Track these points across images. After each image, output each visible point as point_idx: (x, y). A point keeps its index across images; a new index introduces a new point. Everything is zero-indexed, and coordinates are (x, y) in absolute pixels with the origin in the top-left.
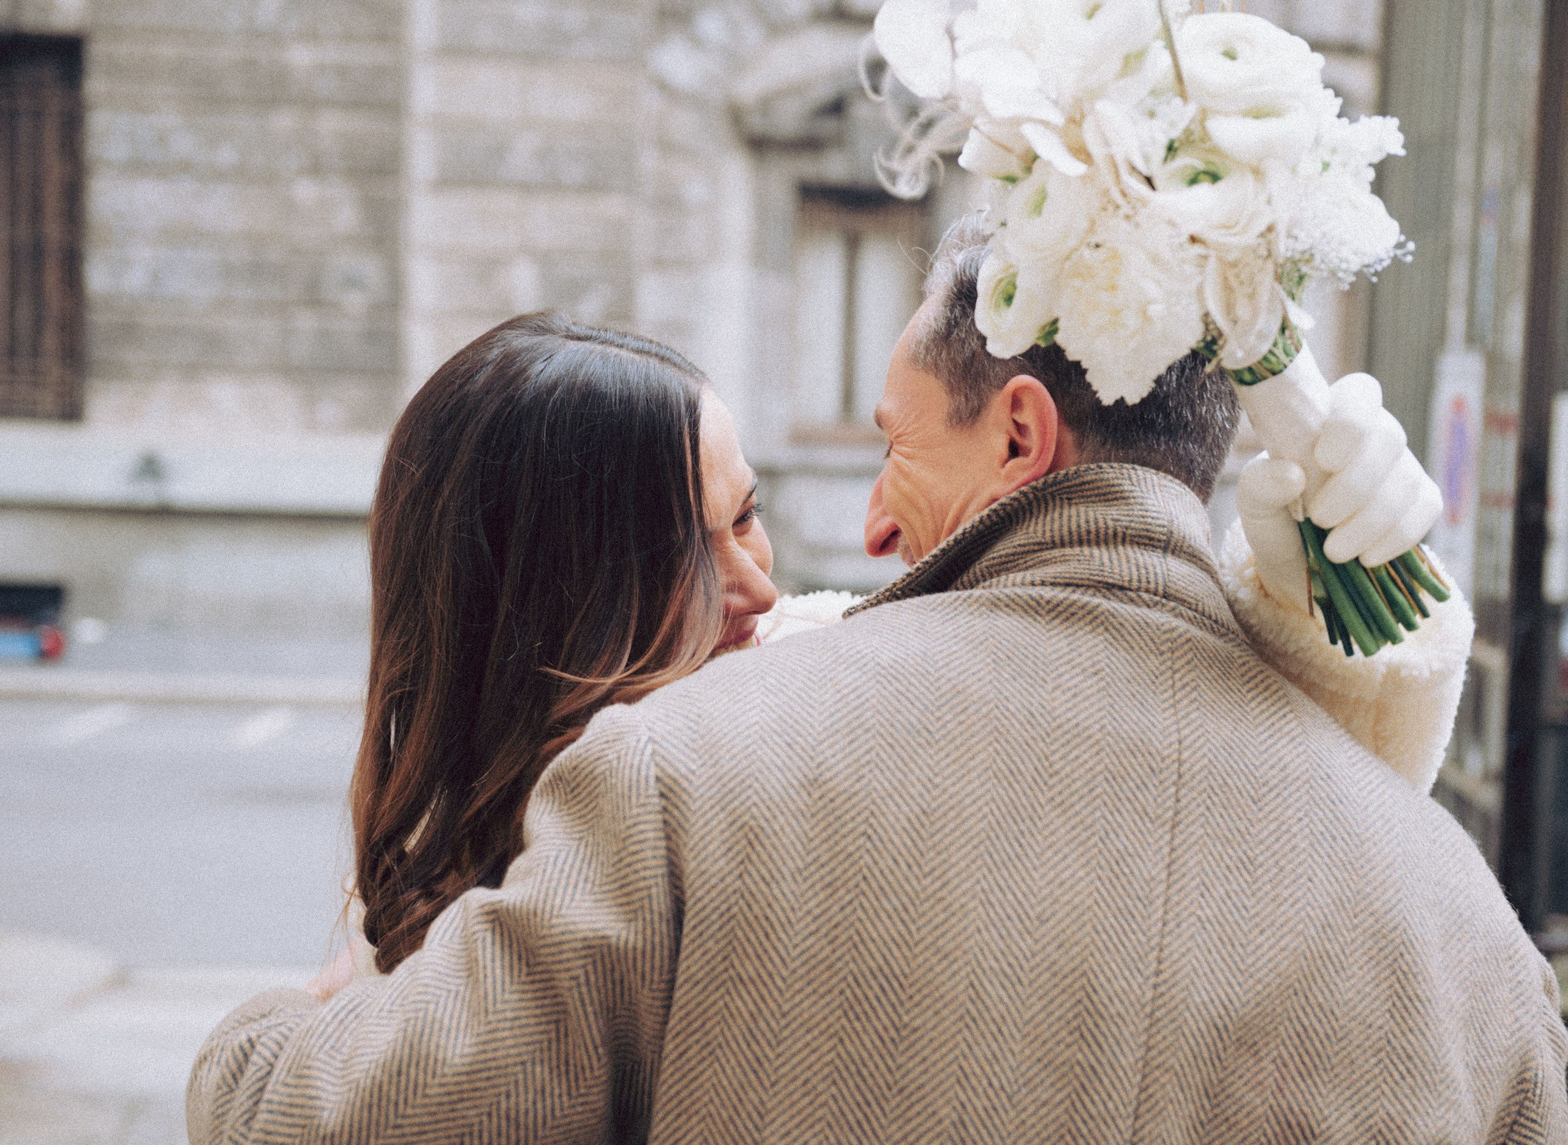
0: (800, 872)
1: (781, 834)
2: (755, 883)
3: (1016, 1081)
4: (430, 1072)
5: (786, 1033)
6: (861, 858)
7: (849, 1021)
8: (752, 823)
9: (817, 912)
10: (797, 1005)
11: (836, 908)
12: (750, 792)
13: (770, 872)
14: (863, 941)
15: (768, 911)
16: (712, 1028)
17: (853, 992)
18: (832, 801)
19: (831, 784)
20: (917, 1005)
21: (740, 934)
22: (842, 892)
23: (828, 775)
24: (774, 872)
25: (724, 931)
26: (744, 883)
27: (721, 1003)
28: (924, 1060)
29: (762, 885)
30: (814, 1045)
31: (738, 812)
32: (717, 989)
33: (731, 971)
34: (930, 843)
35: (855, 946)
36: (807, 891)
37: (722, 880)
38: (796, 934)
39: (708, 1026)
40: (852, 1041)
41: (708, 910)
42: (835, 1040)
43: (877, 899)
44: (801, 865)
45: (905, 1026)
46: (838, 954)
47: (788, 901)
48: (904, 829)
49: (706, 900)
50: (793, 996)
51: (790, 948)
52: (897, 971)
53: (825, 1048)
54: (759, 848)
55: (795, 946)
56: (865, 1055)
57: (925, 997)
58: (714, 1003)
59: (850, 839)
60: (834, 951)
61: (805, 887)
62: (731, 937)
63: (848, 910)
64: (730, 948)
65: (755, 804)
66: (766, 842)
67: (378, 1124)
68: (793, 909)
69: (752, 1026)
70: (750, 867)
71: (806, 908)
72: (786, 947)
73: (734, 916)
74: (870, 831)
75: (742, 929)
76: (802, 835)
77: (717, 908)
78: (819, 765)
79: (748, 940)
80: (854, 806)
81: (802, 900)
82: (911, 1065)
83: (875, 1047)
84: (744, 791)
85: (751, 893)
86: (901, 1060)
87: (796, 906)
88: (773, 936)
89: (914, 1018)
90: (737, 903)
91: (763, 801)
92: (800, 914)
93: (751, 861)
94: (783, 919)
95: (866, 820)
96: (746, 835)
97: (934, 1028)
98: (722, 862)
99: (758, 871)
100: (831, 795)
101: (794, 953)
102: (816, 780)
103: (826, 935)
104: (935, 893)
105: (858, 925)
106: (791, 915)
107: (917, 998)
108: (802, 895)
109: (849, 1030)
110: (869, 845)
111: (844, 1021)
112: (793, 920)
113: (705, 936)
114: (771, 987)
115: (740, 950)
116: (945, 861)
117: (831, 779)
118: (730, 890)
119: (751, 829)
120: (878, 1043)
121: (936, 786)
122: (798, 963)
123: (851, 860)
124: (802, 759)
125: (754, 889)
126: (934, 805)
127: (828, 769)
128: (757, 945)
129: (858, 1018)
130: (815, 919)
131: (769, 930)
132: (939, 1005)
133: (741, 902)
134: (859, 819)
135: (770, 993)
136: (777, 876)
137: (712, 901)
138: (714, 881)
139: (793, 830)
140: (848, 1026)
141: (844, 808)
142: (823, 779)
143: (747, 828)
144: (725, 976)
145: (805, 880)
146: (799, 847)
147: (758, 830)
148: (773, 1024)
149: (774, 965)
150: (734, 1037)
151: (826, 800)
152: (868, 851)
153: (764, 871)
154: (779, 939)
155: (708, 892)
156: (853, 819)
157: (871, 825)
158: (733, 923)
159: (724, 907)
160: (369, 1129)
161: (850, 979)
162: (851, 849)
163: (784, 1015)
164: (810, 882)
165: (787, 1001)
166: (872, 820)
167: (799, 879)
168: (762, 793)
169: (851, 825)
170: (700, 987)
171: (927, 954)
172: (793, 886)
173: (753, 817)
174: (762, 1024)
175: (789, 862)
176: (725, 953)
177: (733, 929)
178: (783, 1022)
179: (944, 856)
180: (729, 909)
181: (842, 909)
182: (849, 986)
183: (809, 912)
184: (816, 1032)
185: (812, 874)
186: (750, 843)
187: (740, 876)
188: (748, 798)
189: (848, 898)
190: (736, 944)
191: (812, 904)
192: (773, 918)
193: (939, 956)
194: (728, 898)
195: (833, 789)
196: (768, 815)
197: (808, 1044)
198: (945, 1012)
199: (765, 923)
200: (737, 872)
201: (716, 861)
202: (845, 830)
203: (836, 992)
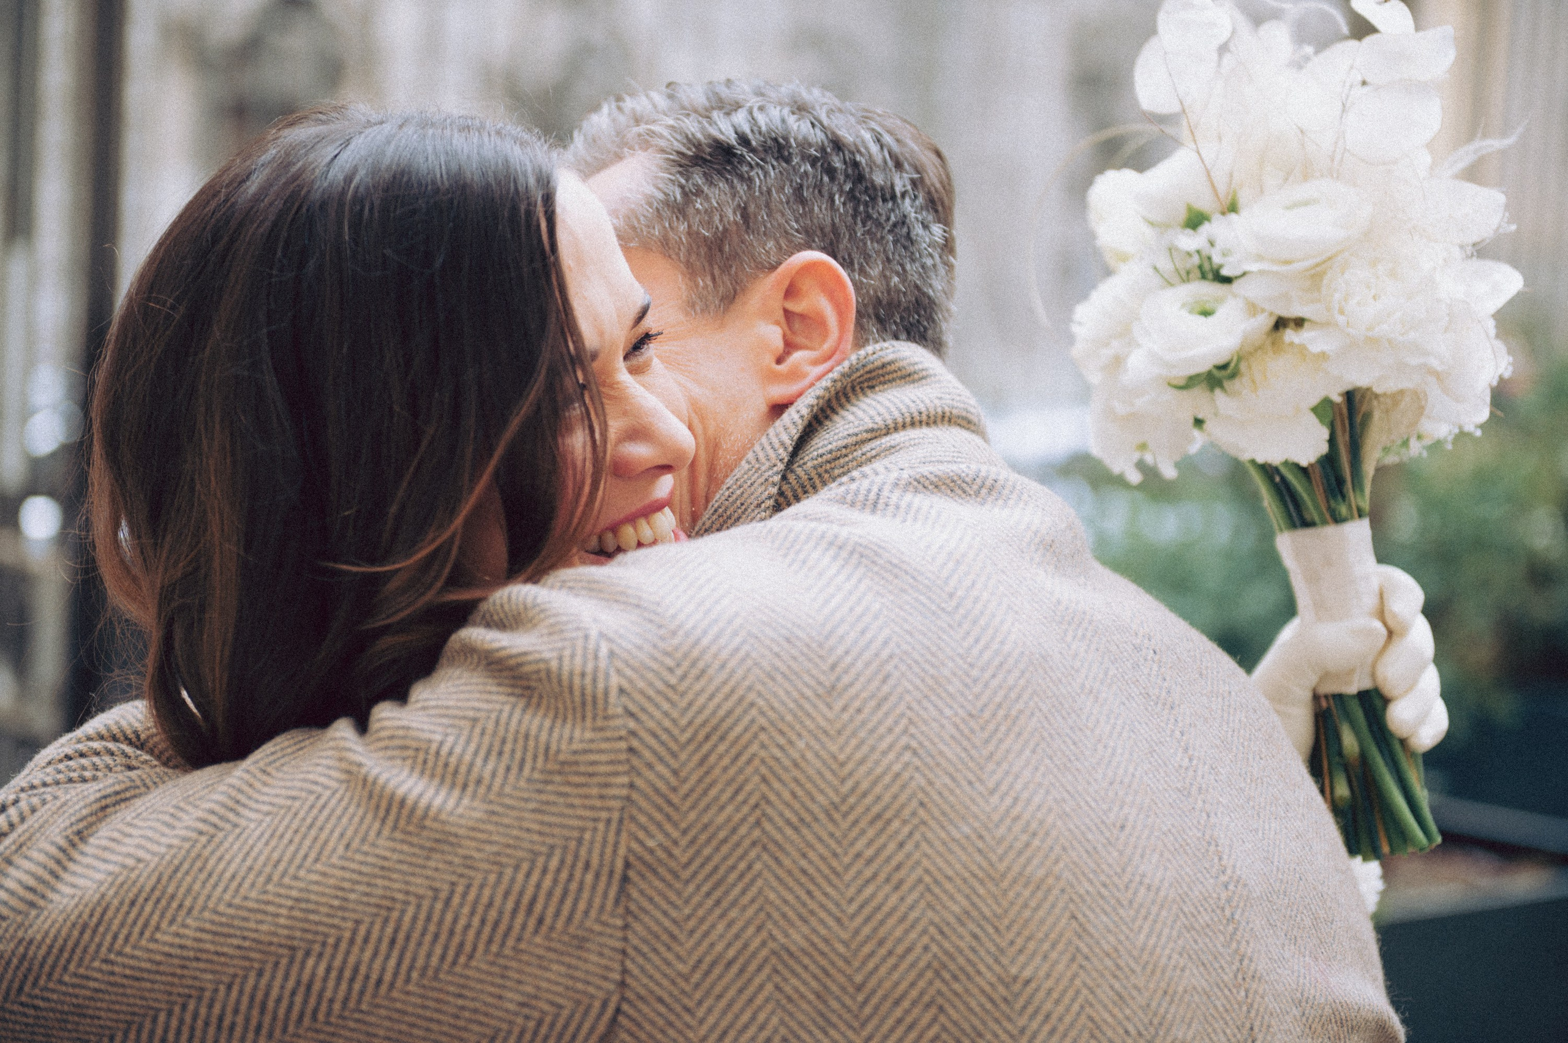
0: (836, 808)
1: (803, 764)
2: (779, 829)
3: (1151, 1023)
4: (169, 915)
5: (868, 1010)
6: (912, 778)
7: (946, 983)
8: (763, 753)
9: (869, 852)
10: (871, 973)
11: (892, 846)
12: (754, 712)
13: (797, 813)
14: (936, 881)
15: (803, 863)
16: (768, 1020)
17: (941, 946)
18: (859, 711)
19: (853, 691)
20: (1021, 951)
21: (772, 896)
22: (896, 824)
23: (846, 680)
24: (802, 812)
25: (750, 895)
26: (764, 831)
27: (769, 987)
28: (1048, 1017)
29: (789, 832)
30: (909, 1020)
31: (743, 741)
32: (760, 969)
33: (771, 945)
34: (985, 753)
35: (929, 890)
36: (850, 829)
37: (734, 830)
38: (848, 886)
39: (762, 1017)
40: (954, 1007)
41: (722, 871)
42: (933, 1010)
43: (943, 827)
44: (836, 799)
45: (1015, 979)
46: (909, 900)
47: (827, 846)
48: (952, 737)
49: (716, 859)
50: (864, 963)
51: (843, 903)
52: (988, 914)
53: (924, 1022)
54: (776, 785)
55: (851, 901)
56: (977, 1023)
57: (1029, 939)
58: (761, 987)
59: (891, 756)
60: (902, 899)
61: (845, 825)
62: (761, 900)
63: (909, 847)
64: (762, 915)
65: (763, 729)
66: (785, 776)
67: (85, 951)
68: (835, 855)
69: (821, 1006)
70: (769, 810)
71: (853, 851)
72: (837, 905)
73: (759, 875)
74: (914, 744)
75: (772, 888)
76: (830, 761)
77: (733, 868)
78: (833, 667)
79: (786, 902)
80: (887, 714)
81: (845, 842)
82: (1034, 1025)
83: (987, 1011)
84: (745, 712)
85: (776, 843)
86: (1022, 1022)
87: (839, 850)
88: (817, 894)
89: (1023, 968)
90: (758, 857)
91: (772, 723)
92: (847, 860)
93: (768, 802)
94: (827, 871)
95: (905, 731)
96: (757, 771)
97: (1048, 976)
98: (730, 809)
99: (781, 815)
100: (857, 704)
101: (852, 909)
102: (833, 687)
103: (888, 880)
104: (1008, 811)
105: (925, 862)
106: (835, 864)
107: (1020, 941)
108: (845, 836)
109: (948, 994)
110: (917, 762)
111: (938, 984)
112: (839, 869)
113: (725, 904)
114: (832, 956)
115: (776, 915)
116: (1007, 773)
117: (851, 685)
118: (747, 843)
119: (763, 761)
120: (989, 1006)
121: (975, 681)
122: (859, 920)
123: (899, 783)
124: (810, 660)
125: (778, 837)
126: (979, 704)
127: (846, 672)
128: (798, 906)
129: (955, 978)
130: (869, 862)
131: (812, 887)
132: (1046, 946)
133: (765, 857)
134: (898, 730)
135: (833, 963)
136: (808, 818)
137: (725, 858)
138: (722, 835)
139: (817, 755)
140: (944, 989)
141: (875, 719)
142: (840, 685)
143: (756, 762)
144: (764, 952)
145: (845, 815)
146: (829, 775)
147: (772, 763)
148: (848, 1001)
149: (828, 928)
150: (801, 1024)
151: (851, 710)
152: (917, 769)
153: (788, 814)
154: (826, 894)
155: (717, 849)
156: (890, 730)
157: (912, 736)
158: (760, 883)
159: (742, 866)
160: (73, 951)
161: (932, 930)
162: (897, 768)
163: (859, 988)
164: (851, 818)
165: (858, 970)
166: (912, 730)
167: (837, 816)
168: (770, 713)
169: (889, 739)
170: (735, 969)
171: (1018, 888)
172: (831, 827)
173: (763, 746)
174: (835, 1004)
175: (820, 798)
176: (757, 922)
177: (760, 892)
178: (860, 998)
179: (1005, 766)
180: (749, 867)
181: (901, 845)
182: (933, 939)
183: (858, 855)
184: (906, 1004)
185: (852, 808)
186: (764, 779)
187: (758, 823)
188: (753, 721)
189: (906, 830)
190: (768, 908)
191: (860, 845)
192: (811, 870)
193: (1031, 888)
194: (746, 853)
195: (857, 695)
196: (782, 741)
197: (899, 1021)
198: (1054, 955)
199: (803, 879)
200: (752, 819)
201: (722, 808)
202: (884, 745)
203: (918, 950)
